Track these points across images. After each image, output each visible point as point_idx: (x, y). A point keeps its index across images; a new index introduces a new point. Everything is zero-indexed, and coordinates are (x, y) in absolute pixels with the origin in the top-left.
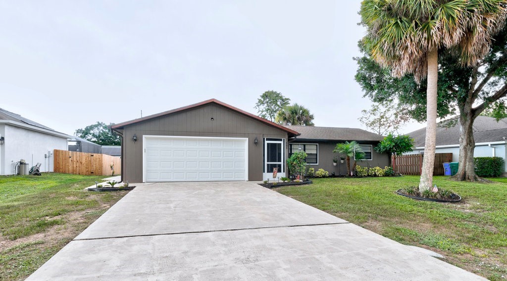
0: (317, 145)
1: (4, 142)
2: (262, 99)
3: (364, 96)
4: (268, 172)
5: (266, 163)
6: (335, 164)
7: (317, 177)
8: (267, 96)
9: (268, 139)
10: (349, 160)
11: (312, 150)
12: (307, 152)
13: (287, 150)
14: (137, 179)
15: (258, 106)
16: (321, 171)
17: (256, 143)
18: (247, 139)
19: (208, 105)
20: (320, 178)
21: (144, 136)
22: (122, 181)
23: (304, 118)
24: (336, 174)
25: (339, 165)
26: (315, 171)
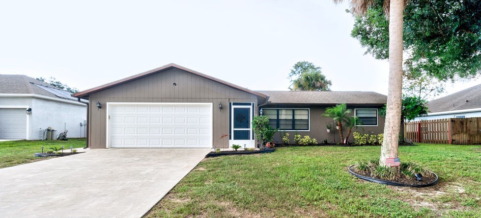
0: (308, 110)
1: (31, 113)
2: (295, 70)
3: (366, 53)
4: (235, 139)
5: (233, 129)
6: (328, 131)
7: (302, 145)
8: (299, 67)
9: (234, 104)
10: (341, 126)
11: (302, 115)
12: (297, 117)
13: (256, 115)
14: (102, 144)
15: (290, 76)
16: (307, 138)
17: (221, 108)
18: (212, 103)
19: (170, 70)
20: (305, 146)
21: (108, 104)
22: (87, 147)
23: (318, 84)
24: (328, 142)
25: (334, 132)
26: (301, 138)
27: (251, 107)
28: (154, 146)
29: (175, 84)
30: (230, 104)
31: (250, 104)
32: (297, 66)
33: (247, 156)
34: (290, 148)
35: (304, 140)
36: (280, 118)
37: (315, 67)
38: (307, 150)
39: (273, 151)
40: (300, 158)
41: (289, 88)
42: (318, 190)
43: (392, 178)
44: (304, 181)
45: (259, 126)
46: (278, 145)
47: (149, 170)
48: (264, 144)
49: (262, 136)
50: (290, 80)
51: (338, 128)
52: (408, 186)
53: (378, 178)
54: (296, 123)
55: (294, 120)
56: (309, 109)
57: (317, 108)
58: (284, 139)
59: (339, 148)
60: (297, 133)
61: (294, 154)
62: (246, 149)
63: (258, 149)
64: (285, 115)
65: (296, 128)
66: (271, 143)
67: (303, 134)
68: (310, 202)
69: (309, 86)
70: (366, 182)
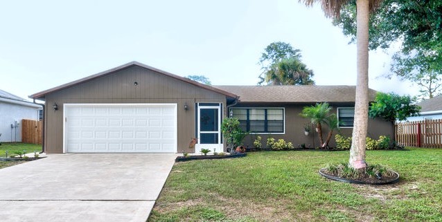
0: (283, 109)
2: (267, 53)
3: (350, 43)
4: (202, 143)
5: (199, 132)
6: (306, 133)
7: (275, 150)
8: (272, 49)
9: (201, 105)
10: (320, 128)
11: (276, 115)
12: (270, 118)
13: (225, 117)
14: (58, 149)
15: (261, 61)
16: (281, 142)
17: (186, 109)
18: (176, 104)
20: (279, 150)
21: (64, 105)
22: (43, 152)
23: (297, 75)
24: (306, 146)
25: (312, 135)
26: (275, 142)
27: (219, 108)
28: (113, 151)
29: (136, 83)
30: (197, 104)
31: (218, 105)
32: (269, 49)
33: (218, 160)
34: (262, 153)
35: (278, 144)
36: (250, 119)
37: (293, 49)
38: (281, 154)
39: (245, 155)
40: (273, 162)
41: (260, 77)
42: (288, 186)
43: (356, 177)
44: (277, 180)
45: (228, 129)
46: (248, 150)
47: (130, 172)
48: (235, 148)
49: (232, 140)
50: (261, 66)
51: (317, 130)
52: (368, 184)
53: (344, 177)
54: (269, 124)
55: (266, 121)
57: (293, 107)
58: (256, 142)
59: (316, 153)
60: (270, 136)
61: (267, 158)
62: (215, 154)
63: (228, 154)
64: (256, 115)
65: (269, 130)
66: (241, 148)
67: (277, 138)
68: (281, 195)
69: (285, 76)
70: (332, 182)
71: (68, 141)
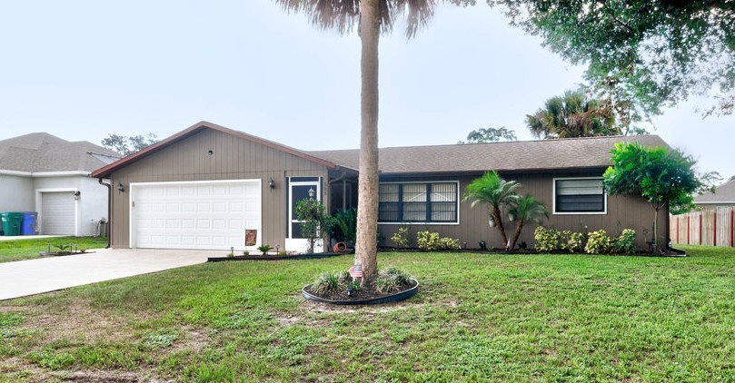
0: (456, 183)
1: (80, 198)
5: (291, 221)
6: (491, 223)
9: (293, 179)
10: (497, 214)
13: (325, 197)
14: (124, 243)
18: (260, 180)
19: (201, 132)
21: (131, 184)
22: (109, 247)
26: (427, 236)
27: (318, 184)
29: (211, 152)
30: (287, 179)
31: (316, 179)
36: (404, 200)
51: (510, 218)
54: (433, 208)
55: (429, 204)
56: (458, 182)
58: (395, 238)
65: (432, 218)
66: (339, 246)
71: (137, 232)
